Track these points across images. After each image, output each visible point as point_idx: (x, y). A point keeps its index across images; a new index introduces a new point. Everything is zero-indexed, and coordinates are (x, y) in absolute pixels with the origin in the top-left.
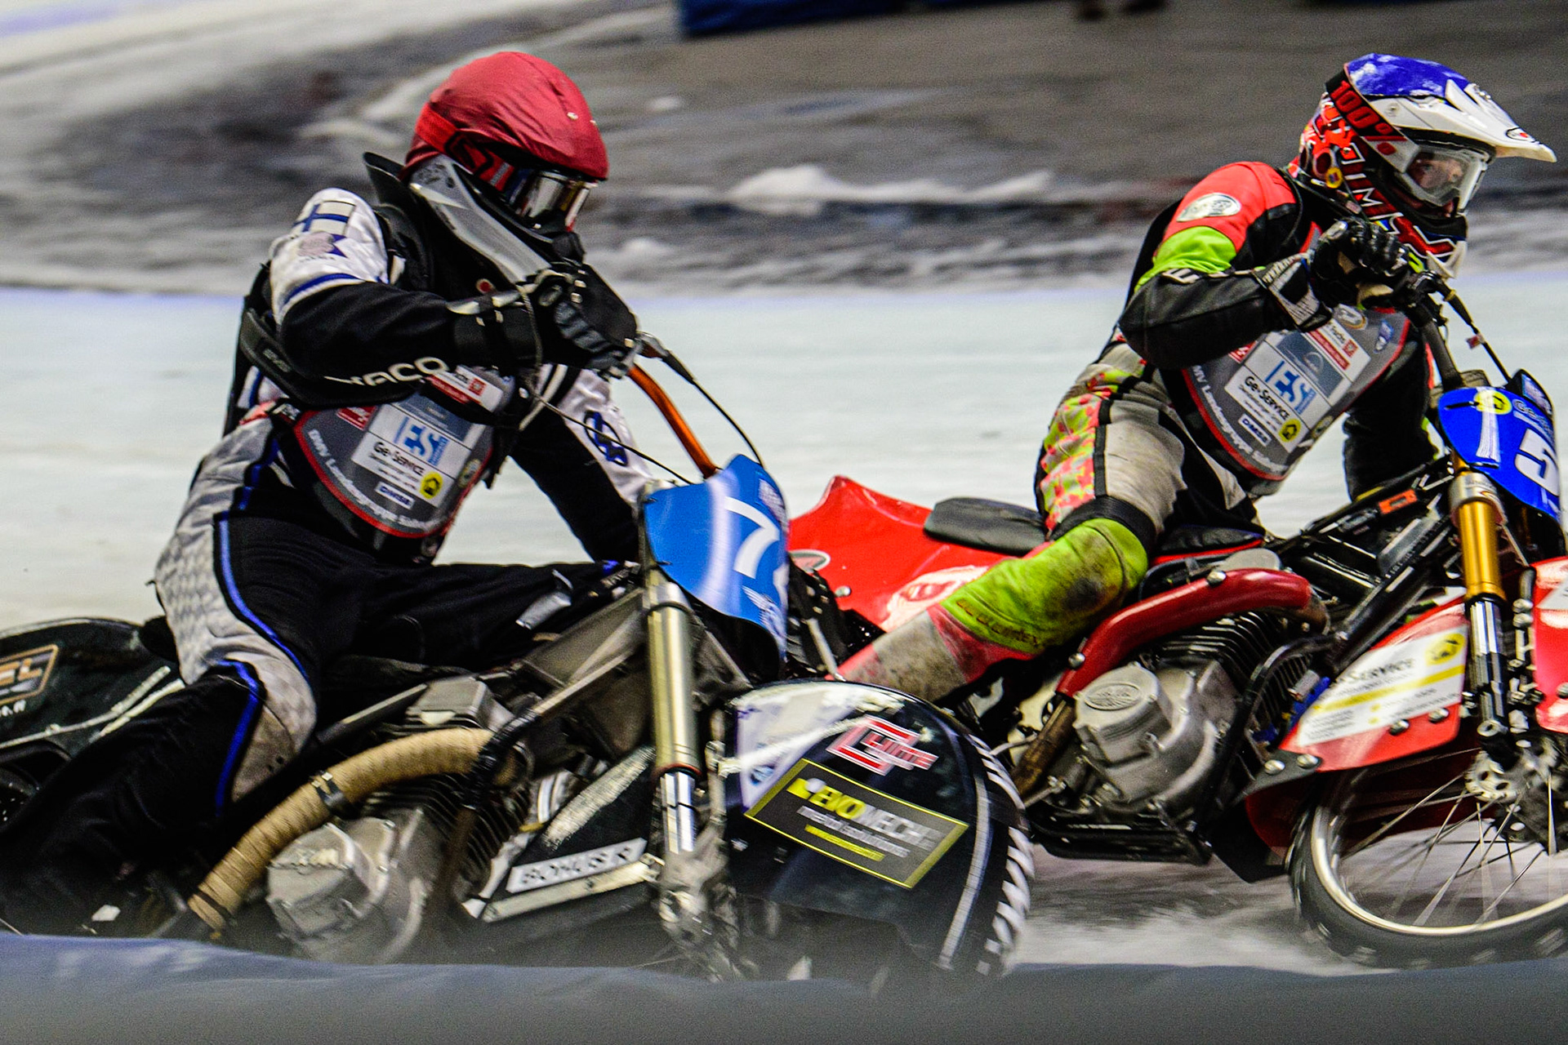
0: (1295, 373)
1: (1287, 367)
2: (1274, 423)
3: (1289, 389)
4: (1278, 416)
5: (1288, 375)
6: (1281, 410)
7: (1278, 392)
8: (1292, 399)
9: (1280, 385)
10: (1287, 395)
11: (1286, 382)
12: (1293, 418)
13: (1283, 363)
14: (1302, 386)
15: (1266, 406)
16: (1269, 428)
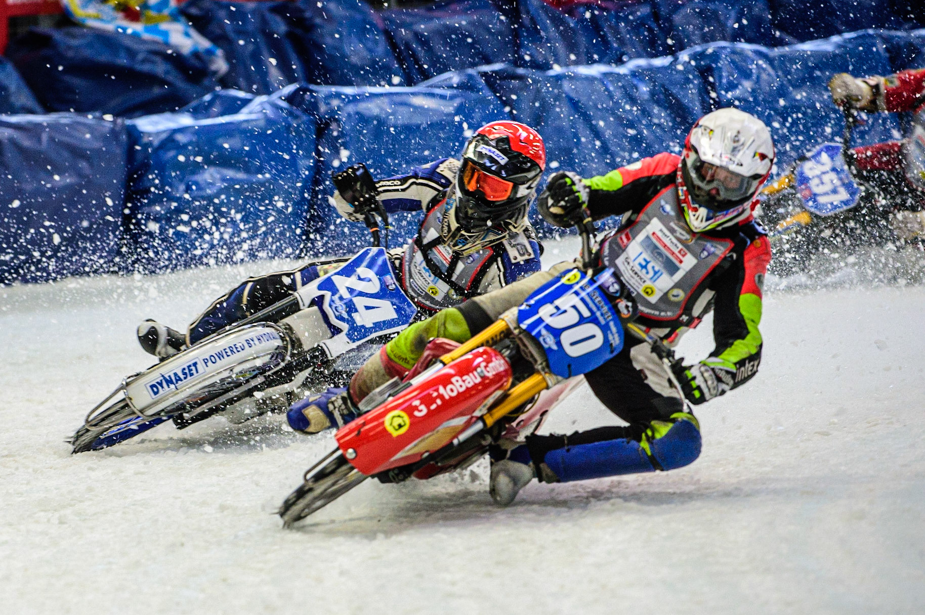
0: (648, 260)
1: (644, 256)
2: (637, 284)
3: (645, 267)
4: (639, 281)
5: (645, 260)
6: (641, 279)
7: (639, 268)
8: (647, 273)
9: (640, 264)
10: (644, 271)
11: (644, 263)
12: (649, 283)
13: (641, 253)
14: (653, 267)
15: (634, 275)
16: (635, 287)
